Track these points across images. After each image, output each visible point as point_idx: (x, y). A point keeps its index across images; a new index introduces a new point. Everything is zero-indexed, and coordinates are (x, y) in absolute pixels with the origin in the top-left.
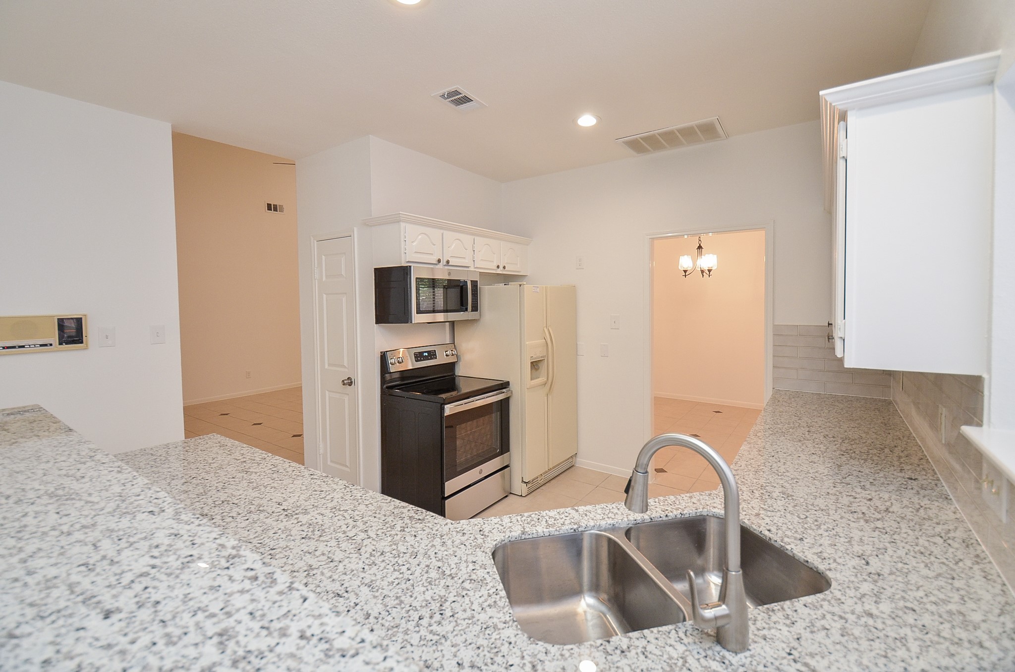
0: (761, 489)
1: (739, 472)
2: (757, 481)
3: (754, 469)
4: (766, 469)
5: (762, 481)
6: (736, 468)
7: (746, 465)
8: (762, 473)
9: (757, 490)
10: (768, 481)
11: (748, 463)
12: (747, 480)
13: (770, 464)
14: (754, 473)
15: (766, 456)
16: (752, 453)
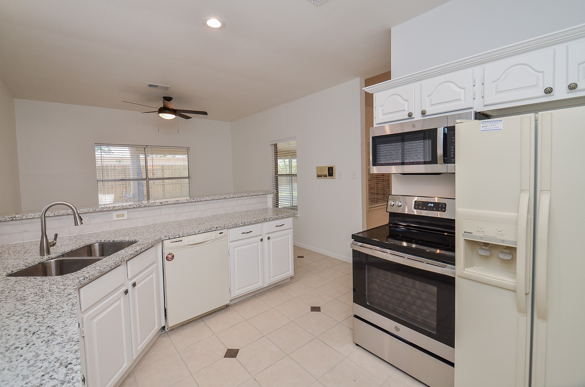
0: (43, 295)
1: (66, 299)
2: (49, 299)
3: (54, 307)
4: (42, 312)
5: (44, 301)
6: (70, 300)
7: (62, 308)
8: (45, 307)
9: (47, 293)
10: (38, 303)
11: (61, 310)
12: (57, 296)
13: (37, 320)
14: (52, 304)
15: (43, 329)
16: (61, 325)
